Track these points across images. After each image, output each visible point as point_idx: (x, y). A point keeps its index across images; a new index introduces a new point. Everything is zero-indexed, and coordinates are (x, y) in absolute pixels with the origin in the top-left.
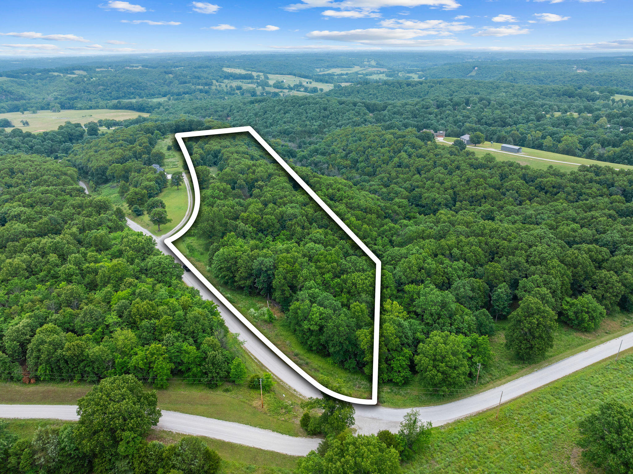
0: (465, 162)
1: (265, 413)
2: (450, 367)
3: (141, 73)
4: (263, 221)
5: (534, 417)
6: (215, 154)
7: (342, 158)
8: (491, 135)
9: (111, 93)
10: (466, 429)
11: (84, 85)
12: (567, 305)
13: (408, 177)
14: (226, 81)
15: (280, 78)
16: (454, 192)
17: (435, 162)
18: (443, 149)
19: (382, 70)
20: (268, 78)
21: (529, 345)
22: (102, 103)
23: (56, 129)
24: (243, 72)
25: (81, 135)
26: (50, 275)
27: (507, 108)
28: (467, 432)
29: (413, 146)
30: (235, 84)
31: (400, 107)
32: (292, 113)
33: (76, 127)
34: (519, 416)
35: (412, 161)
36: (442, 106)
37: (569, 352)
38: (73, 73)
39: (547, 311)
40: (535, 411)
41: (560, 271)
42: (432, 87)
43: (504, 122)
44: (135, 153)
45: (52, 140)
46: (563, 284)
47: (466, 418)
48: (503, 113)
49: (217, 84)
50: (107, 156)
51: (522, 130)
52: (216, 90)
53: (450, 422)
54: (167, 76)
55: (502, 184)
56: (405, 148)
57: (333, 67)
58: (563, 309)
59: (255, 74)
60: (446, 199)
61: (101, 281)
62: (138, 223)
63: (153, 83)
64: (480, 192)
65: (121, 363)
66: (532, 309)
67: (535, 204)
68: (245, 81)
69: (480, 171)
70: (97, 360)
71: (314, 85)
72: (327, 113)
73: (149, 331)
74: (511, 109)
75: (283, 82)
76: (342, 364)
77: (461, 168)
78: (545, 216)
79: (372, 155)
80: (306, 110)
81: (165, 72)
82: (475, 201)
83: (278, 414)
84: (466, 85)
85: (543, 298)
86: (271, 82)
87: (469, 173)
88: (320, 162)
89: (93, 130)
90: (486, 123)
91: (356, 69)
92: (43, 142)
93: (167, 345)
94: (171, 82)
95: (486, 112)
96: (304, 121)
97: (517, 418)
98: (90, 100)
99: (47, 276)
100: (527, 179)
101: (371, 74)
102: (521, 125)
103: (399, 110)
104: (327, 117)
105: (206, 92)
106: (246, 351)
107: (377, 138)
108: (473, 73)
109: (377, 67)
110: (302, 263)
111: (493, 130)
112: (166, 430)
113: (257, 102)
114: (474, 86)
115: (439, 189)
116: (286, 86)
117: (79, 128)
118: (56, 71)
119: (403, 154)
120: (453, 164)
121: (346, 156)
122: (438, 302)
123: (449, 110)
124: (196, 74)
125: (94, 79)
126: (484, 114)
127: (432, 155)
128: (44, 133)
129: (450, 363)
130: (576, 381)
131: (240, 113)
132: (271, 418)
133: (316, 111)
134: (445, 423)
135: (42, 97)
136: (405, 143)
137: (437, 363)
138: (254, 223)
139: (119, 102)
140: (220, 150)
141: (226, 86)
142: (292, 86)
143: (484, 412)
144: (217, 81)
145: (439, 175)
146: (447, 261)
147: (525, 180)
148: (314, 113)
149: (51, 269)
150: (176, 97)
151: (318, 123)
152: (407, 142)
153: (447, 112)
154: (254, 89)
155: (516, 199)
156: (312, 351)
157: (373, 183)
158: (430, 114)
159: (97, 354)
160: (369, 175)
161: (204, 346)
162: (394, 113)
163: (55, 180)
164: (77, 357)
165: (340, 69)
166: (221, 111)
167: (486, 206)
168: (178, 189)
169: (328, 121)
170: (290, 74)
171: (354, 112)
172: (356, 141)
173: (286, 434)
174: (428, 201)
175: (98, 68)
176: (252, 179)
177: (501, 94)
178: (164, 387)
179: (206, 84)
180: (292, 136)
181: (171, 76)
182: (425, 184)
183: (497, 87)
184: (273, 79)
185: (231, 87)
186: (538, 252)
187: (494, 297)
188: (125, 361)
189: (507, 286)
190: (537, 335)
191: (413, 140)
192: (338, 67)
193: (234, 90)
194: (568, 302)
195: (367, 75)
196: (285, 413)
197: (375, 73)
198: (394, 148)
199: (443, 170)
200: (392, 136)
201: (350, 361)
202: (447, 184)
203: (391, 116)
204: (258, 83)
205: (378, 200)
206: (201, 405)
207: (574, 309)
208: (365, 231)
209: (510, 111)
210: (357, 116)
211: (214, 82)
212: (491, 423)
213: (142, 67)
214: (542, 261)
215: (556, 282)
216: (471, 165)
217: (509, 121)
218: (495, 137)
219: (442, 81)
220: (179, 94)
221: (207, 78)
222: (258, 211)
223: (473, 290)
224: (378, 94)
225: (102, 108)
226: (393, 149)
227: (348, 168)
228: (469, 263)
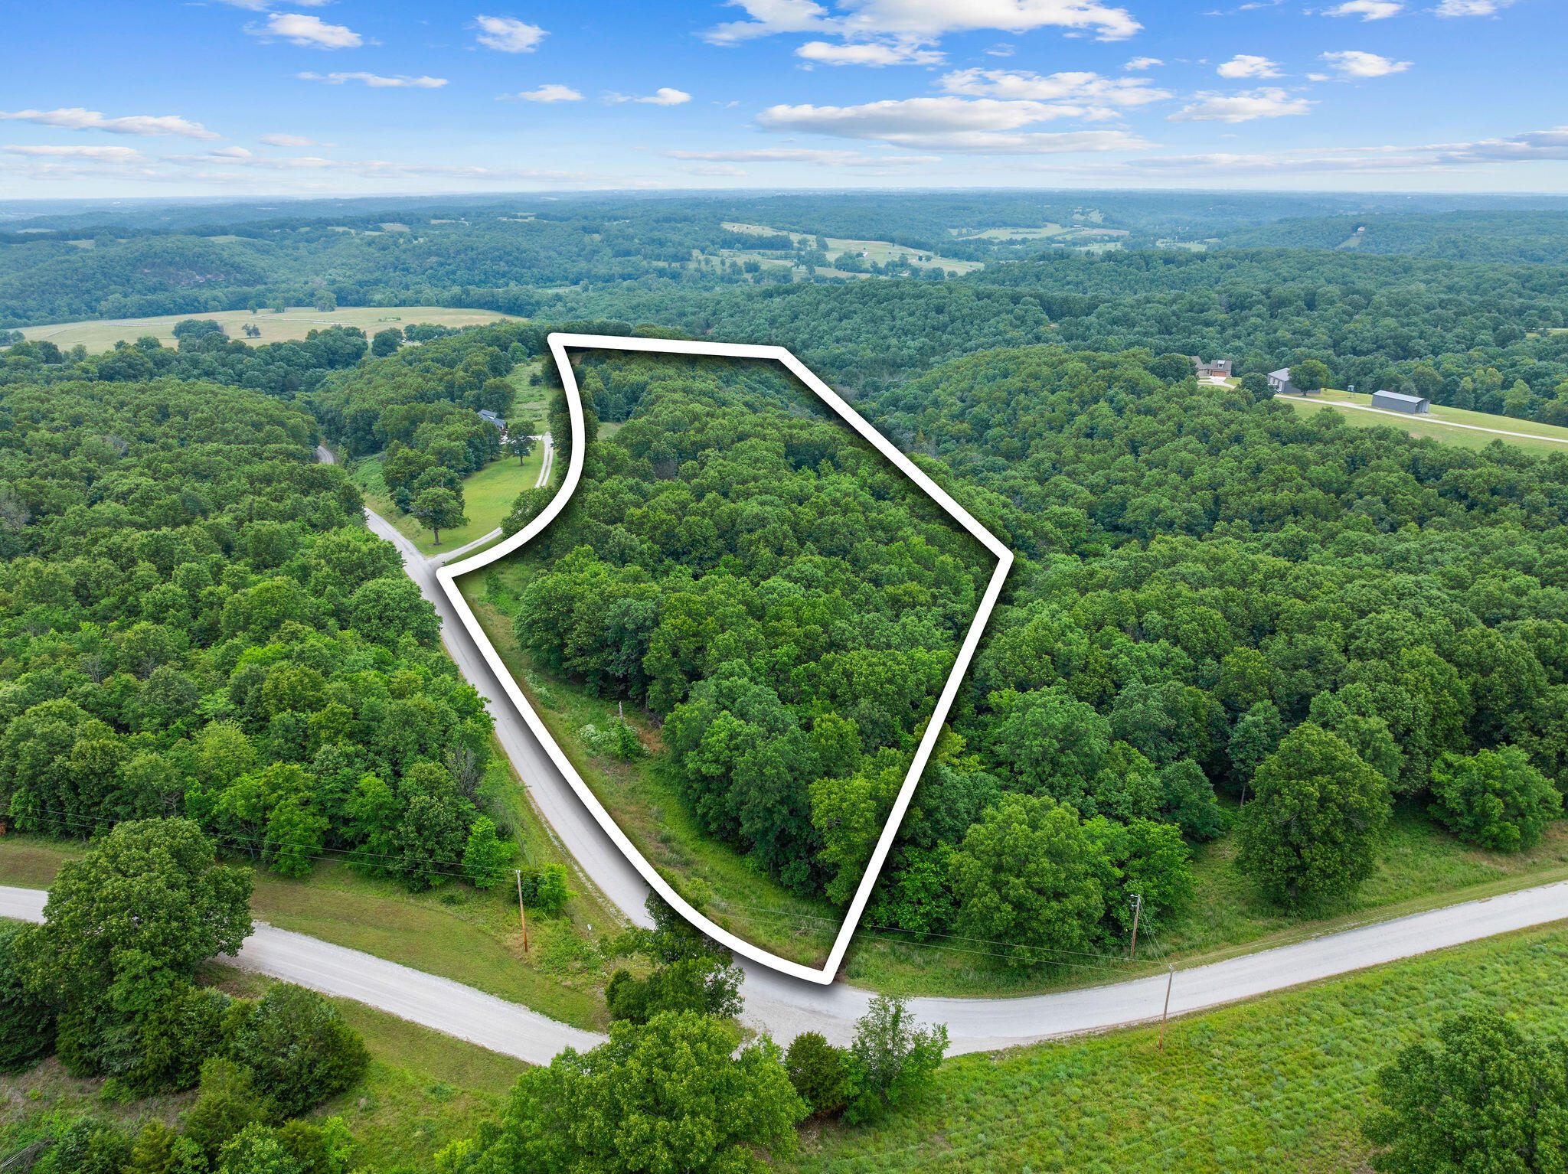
0: (1259, 426)
1: (529, 966)
2: (1040, 892)
3: (530, 230)
4: (680, 530)
5: (1273, 1055)
6: (633, 393)
7: (953, 417)
8: (1358, 375)
9: (454, 273)
10: (1062, 1067)
11: (397, 253)
12: (1445, 773)
13: (1103, 460)
14: (725, 252)
15: (853, 246)
16: (1217, 500)
17: (1180, 426)
18: (1210, 396)
19: (1115, 233)
20: (825, 247)
21: (1295, 861)
22: (428, 292)
23: (302, 338)
24: (768, 232)
25: (358, 353)
26: (123, 607)
27: (1417, 314)
28: (1062, 1074)
29: (1133, 388)
30: (742, 258)
31: (1132, 307)
32: (857, 318)
33: (349, 335)
34: (1230, 1049)
35: (1121, 423)
36: (1243, 308)
37: (1431, 897)
38: (380, 229)
39: (1353, 765)
40: (1278, 1040)
41: (1432, 676)
42: (1230, 266)
43: (1404, 349)
44: (450, 386)
45: (289, 362)
46: (1437, 716)
47: (1074, 1039)
48: (1403, 326)
49: (702, 257)
50: (386, 392)
51: (1449, 366)
52: (696, 270)
53: (1023, 1044)
54: (587, 239)
55: (1350, 483)
56: (1111, 392)
57: (993, 225)
58: (1431, 782)
59: (795, 238)
60: (1189, 512)
61: (228, 623)
62: (400, 529)
63: (553, 254)
64: (1284, 496)
65: (199, 801)
66: (1310, 758)
67: (1432, 530)
68: (769, 252)
69: (1293, 449)
70: (141, 788)
71: (938, 263)
72: (944, 318)
73: (290, 736)
74: (1427, 316)
75: (860, 255)
76: (773, 869)
77: (1247, 439)
78: (1447, 557)
79: (1026, 409)
80: (891, 312)
81: (585, 229)
82: (1263, 519)
83: (563, 971)
84: (1321, 263)
85: (1365, 743)
86: (831, 257)
87: (1264, 451)
88: (899, 425)
89: (386, 343)
90: (1354, 349)
91: (1052, 230)
92: (268, 364)
93: (320, 772)
94: (595, 252)
95: (1357, 321)
96: (885, 337)
97: (1220, 1053)
98: (407, 287)
99: (118, 608)
100: (1423, 471)
101: (1086, 242)
102: (1450, 354)
103: (1125, 315)
104: (943, 328)
105: (675, 276)
106: (537, 819)
107: (1046, 371)
108: (1353, 242)
109: (1104, 227)
110: (726, 616)
111: (1364, 363)
112: (265, 973)
113: (779, 294)
114: (1343, 266)
115: (1176, 488)
116: (867, 265)
117: (353, 339)
118: (344, 225)
119: (1103, 407)
120: (1227, 431)
121: (962, 414)
122: (1052, 727)
123: (1259, 316)
124: (657, 234)
125: (421, 240)
126: (1351, 326)
127: (1174, 409)
128: (273, 345)
129: (1037, 879)
130: (1428, 974)
131: (737, 318)
132: (538, 978)
133: (918, 313)
134: (1010, 1045)
135: (303, 279)
136: (1110, 381)
137: (1002, 876)
138: (658, 533)
139: (467, 292)
140: (646, 384)
141: (723, 263)
142: (882, 265)
143: (1130, 1028)
144: (703, 251)
145: (1184, 454)
146: (1122, 639)
147: (1416, 473)
148: (910, 319)
149: (130, 593)
150: (600, 284)
151: (917, 344)
152: (1117, 379)
153: (1253, 320)
154: (789, 270)
155: (1382, 519)
156: (711, 834)
157: (1013, 473)
158: (1207, 324)
159: (140, 772)
160: (1009, 456)
161: (407, 782)
162: (1114, 322)
163: (247, 432)
164: (100, 776)
165: (1009, 230)
166: (694, 314)
167: (1292, 530)
168: (522, 464)
169: (944, 337)
170: (881, 238)
171: (1011, 317)
172: (994, 378)
173: (562, 1021)
174: (1142, 516)
175: (436, 217)
176: (693, 443)
177: (1412, 287)
178: (297, 874)
179: (676, 258)
180: (850, 372)
181: (597, 237)
182: (1143, 476)
183: (1406, 270)
184: (837, 248)
185: (734, 265)
186: (1379, 627)
187: (1236, 737)
188: (209, 799)
189: (1275, 709)
190: (1317, 830)
191: (1136, 372)
192: (1005, 224)
193: (740, 272)
194: (1449, 765)
195: (1075, 244)
196: (580, 971)
197: (1096, 241)
198: (1082, 392)
199: (1195, 444)
200: (1084, 365)
201: (793, 865)
202: (1202, 475)
203: (1104, 327)
204: (799, 257)
205: (1005, 506)
206: (377, 927)
207: (1461, 782)
208: (943, 569)
209: (1424, 321)
210: (1017, 327)
211: (696, 253)
212: (1142, 1061)
213: (537, 217)
214: (1388, 649)
215: (1416, 704)
216: (1275, 435)
217: (1419, 344)
218: (1369, 380)
219: (1258, 253)
220: (609, 279)
221: (680, 244)
222: (674, 506)
223: (1172, 711)
224: (1087, 284)
225: (429, 303)
226: (1081, 395)
227: (963, 440)
228: (1185, 649)
